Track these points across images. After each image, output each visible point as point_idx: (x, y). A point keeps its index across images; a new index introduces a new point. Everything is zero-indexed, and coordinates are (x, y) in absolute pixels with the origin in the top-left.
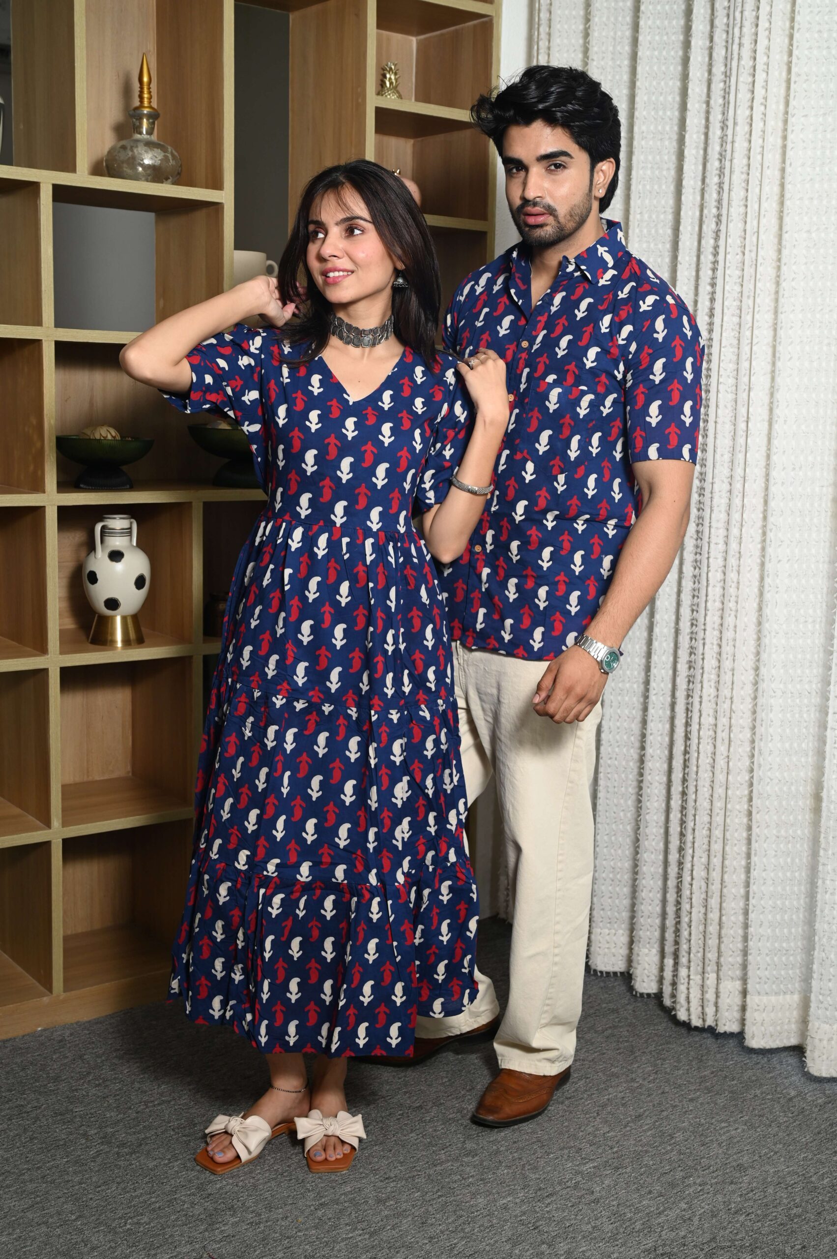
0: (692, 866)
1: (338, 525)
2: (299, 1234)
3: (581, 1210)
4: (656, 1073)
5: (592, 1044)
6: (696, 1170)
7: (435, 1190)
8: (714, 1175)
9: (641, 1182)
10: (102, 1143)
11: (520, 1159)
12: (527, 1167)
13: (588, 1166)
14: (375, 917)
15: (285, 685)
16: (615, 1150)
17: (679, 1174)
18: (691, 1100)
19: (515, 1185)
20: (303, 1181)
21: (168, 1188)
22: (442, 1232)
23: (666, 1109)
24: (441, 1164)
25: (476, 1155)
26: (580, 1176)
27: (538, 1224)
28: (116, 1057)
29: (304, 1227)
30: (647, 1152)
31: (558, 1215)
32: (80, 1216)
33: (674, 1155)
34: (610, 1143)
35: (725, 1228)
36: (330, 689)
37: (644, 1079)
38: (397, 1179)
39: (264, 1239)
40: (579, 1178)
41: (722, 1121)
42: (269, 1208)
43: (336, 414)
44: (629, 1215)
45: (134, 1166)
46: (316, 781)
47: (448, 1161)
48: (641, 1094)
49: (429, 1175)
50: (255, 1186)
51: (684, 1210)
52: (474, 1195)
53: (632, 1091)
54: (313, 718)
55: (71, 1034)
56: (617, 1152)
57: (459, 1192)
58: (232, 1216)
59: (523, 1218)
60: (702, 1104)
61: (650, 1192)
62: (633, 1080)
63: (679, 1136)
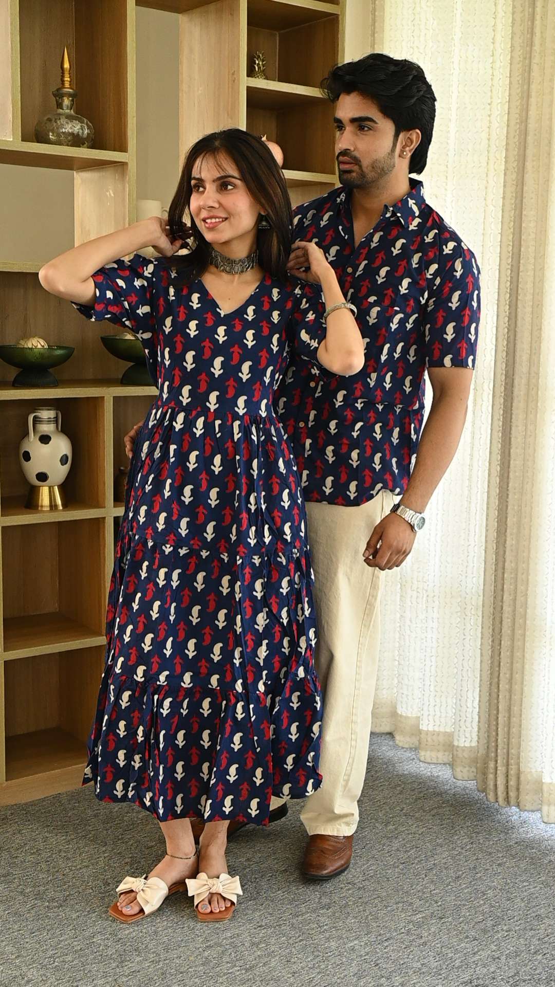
0: (499, 680)
1: (212, 411)
2: (190, 970)
3: (412, 951)
4: (472, 843)
5: (421, 821)
6: (503, 919)
7: (297, 935)
8: (518, 923)
9: (460, 929)
10: (36, 898)
11: (364, 911)
12: (370, 917)
13: (418, 916)
14: (240, 716)
15: (172, 536)
16: (440, 903)
17: (490, 923)
18: (499, 865)
19: (360, 932)
20: (193, 929)
21: (87, 934)
22: (303, 968)
23: (480, 872)
24: (302, 915)
25: (330, 908)
26: (411, 924)
27: (378, 962)
28: (47, 831)
29: (194, 965)
30: (464, 905)
31: (394, 956)
32: (19, 956)
33: (486, 908)
34: (435, 899)
35: (526, 965)
36: (207, 539)
37: (462, 849)
38: (267, 926)
39: (163, 974)
40: (411, 926)
41: (523, 882)
42: (167, 950)
43: (210, 323)
44: (450, 955)
45: (61, 917)
46: (196, 610)
47: (308, 912)
48: (460, 860)
49: (293, 924)
50: (156, 932)
51: (494, 951)
52: (328, 939)
53: (453, 858)
54: (193, 561)
55: (12, 814)
56: (440, 905)
57: (316, 937)
58: (138, 955)
59: (367, 957)
60: (508, 868)
61: (467, 937)
62: (454, 849)
63: (490, 893)
